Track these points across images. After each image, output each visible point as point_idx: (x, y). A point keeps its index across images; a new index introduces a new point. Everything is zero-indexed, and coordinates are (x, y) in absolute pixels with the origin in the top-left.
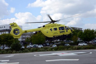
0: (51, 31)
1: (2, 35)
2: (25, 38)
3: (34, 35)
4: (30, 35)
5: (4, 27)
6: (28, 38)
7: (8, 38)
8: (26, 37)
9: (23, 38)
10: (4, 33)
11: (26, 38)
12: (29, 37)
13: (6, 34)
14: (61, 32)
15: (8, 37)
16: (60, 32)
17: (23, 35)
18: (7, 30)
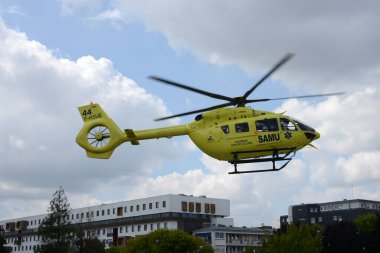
0: (226, 132)
1: (152, 234)
2: (239, 247)
3: (276, 238)
4: (259, 236)
5: (161, 205)
6: (252, 248)
7: (177, 247)
8: (245, 243)
9: (234, 247)
10: (162, 225)
11: (244, 250)
12: (255, 244)
13: (168, 232)
14: (266, 139)
15: (175, 242)
16: (260, 137)
17: (233, 235)
18: (174, 216)
